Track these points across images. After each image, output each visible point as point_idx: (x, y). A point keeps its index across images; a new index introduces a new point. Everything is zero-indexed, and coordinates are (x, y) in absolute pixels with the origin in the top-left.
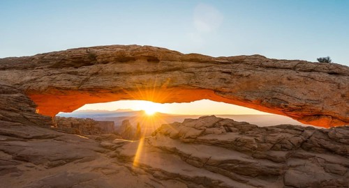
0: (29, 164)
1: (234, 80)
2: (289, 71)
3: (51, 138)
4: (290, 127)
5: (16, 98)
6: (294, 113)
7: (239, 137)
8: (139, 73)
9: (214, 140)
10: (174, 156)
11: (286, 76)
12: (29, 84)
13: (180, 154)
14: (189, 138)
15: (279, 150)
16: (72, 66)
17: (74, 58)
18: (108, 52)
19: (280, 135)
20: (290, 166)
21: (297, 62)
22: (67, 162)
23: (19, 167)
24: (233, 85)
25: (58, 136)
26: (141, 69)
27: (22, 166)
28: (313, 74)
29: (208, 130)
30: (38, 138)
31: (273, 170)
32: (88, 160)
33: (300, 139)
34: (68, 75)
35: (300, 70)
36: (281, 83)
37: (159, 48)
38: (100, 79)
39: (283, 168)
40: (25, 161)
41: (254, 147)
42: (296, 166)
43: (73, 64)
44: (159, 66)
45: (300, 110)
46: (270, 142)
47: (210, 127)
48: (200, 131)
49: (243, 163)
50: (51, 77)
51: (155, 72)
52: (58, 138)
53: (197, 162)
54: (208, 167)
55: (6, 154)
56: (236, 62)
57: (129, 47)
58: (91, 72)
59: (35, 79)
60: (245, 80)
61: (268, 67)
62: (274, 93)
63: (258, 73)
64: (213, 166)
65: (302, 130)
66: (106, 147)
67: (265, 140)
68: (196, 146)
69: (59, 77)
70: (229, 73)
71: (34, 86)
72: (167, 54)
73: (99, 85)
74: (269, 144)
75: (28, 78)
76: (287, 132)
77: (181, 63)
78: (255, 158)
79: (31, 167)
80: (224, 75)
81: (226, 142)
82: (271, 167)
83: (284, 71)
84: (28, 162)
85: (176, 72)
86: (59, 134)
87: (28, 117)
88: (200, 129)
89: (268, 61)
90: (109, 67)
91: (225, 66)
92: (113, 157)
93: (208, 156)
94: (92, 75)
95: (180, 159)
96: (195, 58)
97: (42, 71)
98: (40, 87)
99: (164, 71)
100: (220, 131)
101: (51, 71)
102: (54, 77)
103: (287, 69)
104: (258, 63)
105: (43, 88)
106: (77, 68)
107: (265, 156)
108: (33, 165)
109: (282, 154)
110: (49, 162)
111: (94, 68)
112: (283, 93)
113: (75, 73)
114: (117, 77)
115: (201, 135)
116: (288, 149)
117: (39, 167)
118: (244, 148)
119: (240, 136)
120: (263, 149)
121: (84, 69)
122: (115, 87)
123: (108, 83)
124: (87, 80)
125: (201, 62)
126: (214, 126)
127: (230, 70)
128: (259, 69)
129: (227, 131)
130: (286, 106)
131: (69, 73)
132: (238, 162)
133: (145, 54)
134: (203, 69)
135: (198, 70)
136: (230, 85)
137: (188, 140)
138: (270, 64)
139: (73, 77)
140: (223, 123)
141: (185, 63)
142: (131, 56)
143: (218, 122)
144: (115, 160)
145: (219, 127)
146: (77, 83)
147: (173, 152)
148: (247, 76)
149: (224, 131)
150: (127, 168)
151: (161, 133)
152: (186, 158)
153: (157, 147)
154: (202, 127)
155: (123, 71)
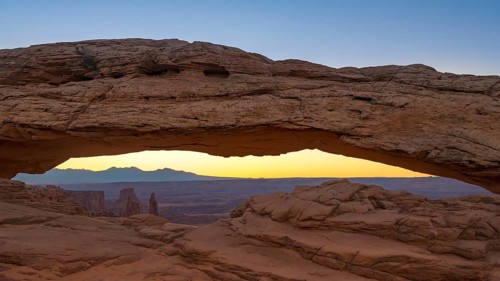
0: (23, 269)
1: (377, 112)
2: (481, 97)
3: (38, 222)
7: (403, 217)
8: (190, 97)
9: (356, 223)
10: (284, 250)
11: (475, 106)
13: (298, 248)
14: (310, 219)
15: (471, 239)
16: (45, 80)
17: (50, 65)
18: (123, 53)
19: (472, 214)
20: (496, 265)
21: (495, 81)
22: (93, 265)
24: (374, 123)
25: (51, 218)
26: (194, 90)
27: (13, 273)
29: (343, 205)
30: (14, 222)
31: (469, 271)
32: (129, 261)
34: (42, 100)
37: (225, 48)
38: (111, 109)
39: (484, 269)
40: (13, 263)
41: (432, 234)
43: (47, 76)
44: (230, 85)
45: (496, 168)
46: (458, 226)
47: (346, 201)
48: (330, 208)
49: (417, 261)
50: (6, 102)
51: (227, 96)
52: (53, 222)
53: (334, 261)
54: (355, 268)
56: (380, 79)
57: (164, 43)
58: (90, 94)
60: (399, 112)
61: (441, 89)
62: (450, 138)
63: (424, 101)
64: (365, 266)
66: (153, 237)
67: (447, 222)
68: (325, 234)
69: (23, 104)
70: (368, 100)
72: (245, 61)
73: (111, 121)
74: (455, 229)
76: (482, 209)
77: (272, 78)
78: (433, 252)
79: (30, 274)
80: (358, 104)
81: (380, 227)
82: (465, 267)
83: (470, 97)
84: (20, 264)
85: (264, 96)
86: (51, 214)
88: (330, 205)
89: (440, 76)
90: (128, 85)
91: (359, 86)
92: (172, 254)
93: (353, 251)
94: (93, 100)
95: (297, 255)
96: (297, 70)
99: (240, 95)
100: (365, 208)
101: (5, 91)
102: (12, 102)
103: (477, 92)
106: (56, 85)
107: (450, 249)
108: (33, 271)
109: (477, 246)
110: (61, 265)
111: (94, 87)
112: (467, 138)
113: (58, 97)
114: (146, 106)
115: (332, 214)
116: (487, 237)
117: (43, 273)
118: (413, 236)
120: (446, 237)
121: (74, 89)
122: (145, 125)
123: (129, 116)
124: (83, 110)
125: (311, 78)
126: (351, 199)
127: (368, 94)
128: (425, 92)
129: (376, 208)
130: (471, 162)
131: (44, 96)
132: (408, 260)
133: (199, 60)
134: (317, 92)
135: (308, 93)
136: (369, 123)
137: (308, 223)
138: (445, 83)
139: (55, 105)
140: (367, 193)
141: (279, 79)
142: (170, 63)
143: (357, 192)
144: (176, 259)
145: (361, 199)
146: (63, 116)
147: (284, 243)
148: (402, 107)
149: (371, 207)
150: (206, 272)
151: (254, 211)
152: (311, 255)
153: (249, 236)
154: (334, 201)
155: (157, 93)
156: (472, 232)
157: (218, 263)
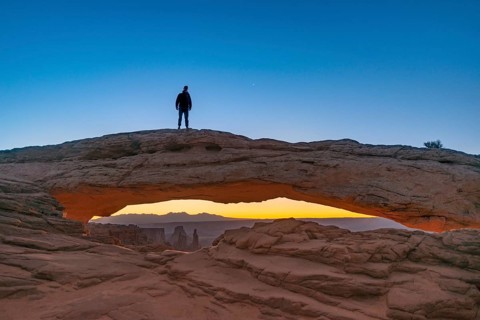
0: (53, 284)
1: (318, 171)
2: (389, 160)
3: (82, 249)
4: (392, 231)
5: (39, 198)
6: (396, 213)
8: (195, 164)
9: (293, 250)
10: (243, 271)
11: (386, 165)
12: (54, 181)
13: (250, 269)
14: (261, 247)
15: (378, 262)
16: (110, 157)
17: (113, 147)
18: (156, 138)
19: (379, 243)
20: (394, 283)
21: (399, 148)
22: (103, 281)
23: (40, 288)
24: (316, 179)
25: (91, 247)
26: (198, 159)
27: (44, 287)
28: (420, 163)
29: (286, 236)
30: (65, 249)
31: (372, 288)
32: (130, 278)
33: (406, 246)
34: (105, 169)
35: (403, 158)
36: (378, 175)
37: (221, 132)
38: (145, 172)
39: (385, 286)
40: (48, 279)
41: (346, 258)
42: (403, 283)
43: (111, 154)
44: (221, 156)
45: (404, 210)
46: (367, 252)
47: (289, 233)
48: (272, 239)
49: (332, 279)
50: (83, 170)
51: (218, 163)
52: (91, 250)
53: (272, 279)
54: (287, 285)
55: (24, 271)
56: (320, 149)
58: (134, 164)
59: (62, 174)
60: (333, 171)
61: (361, 155)
62: (369, 188)
63: (349, 163)
64: (293, 283)
65: (408, 235)
66: (153, 260)
67: (360, 249)
68: (270, 258)
69: (92, 171)
70: (312, 163)
71: (61, 182)
72: (232, 140)
73: (144, 181)
74: (366, 254)
75: (53, 173)
76: (388, 239)
77: (249, 150)
78: (347, 272)
79: (56, 287)
80: (305, 166)
81: (310, 252)
82: (369, 285)
83: (381, 159)
84: (51, 280)
85: (243, 162)
87: (53, 222)
88: (276, 236)
89: (361, 146)
90: (157, 158)
91: (306, 154)
92: (163, 273)
93: (286, 270)
94: (135, 168)
95: (249, 274)
96: (266, 145)
97: (71, 163)
98: (68, 185)
99: (227, 162)
100: (301, 238)
101: (83, 164)
102: (86, 170)
103: (386, 156)
104: (348, 149)
105: (72, 186)
106: (115, 159)
107: (360, 270)
108: (58, 285)
109: (384, 267)
110: (79, 281)
111: (137, 159)
112: (381, 188)
113: (114, 166)
114: (167, 170)
115: (276, 243)
116: (390, 260)
117: (65, 287)
118: (333, 260)
119: (327, 244)
120: (358, 261)
121: (124, 161)
122: (165, 183)
123: (156, 178)
124: (128, 174)
125: (274, 150)
126: (293, 232)
127: (312, 159)
128: (350, 157)
129: (311, 238)
130: (386, 205)
131: (106, 166)
132: (325, 278)
133: (202, 140)
134: (278, 158)
135: (273, 159)
136: (313, 178)
137: (260, 250)
138: (363, 150)
139: (111, 171)
140: (305, 228)
141: (253, 151)
142: (184, 143)
143: (298, 226)
144: (165, 277)
145: (300, 232)
146: (115, 178)
147: (241, 265)
148: (334, 167)
149: (307, 237)
150: (181, 287)
151: (224, 241)
152: (257, 274)
153: (219, 260)
154: (278, 233)
155: (175, 162)
156: (378, 256)
157: (191, 280)
